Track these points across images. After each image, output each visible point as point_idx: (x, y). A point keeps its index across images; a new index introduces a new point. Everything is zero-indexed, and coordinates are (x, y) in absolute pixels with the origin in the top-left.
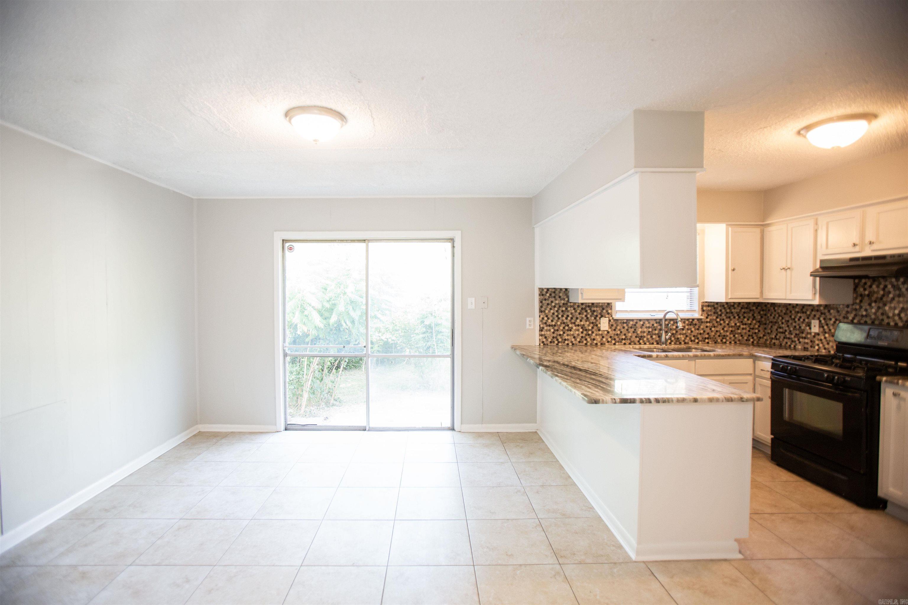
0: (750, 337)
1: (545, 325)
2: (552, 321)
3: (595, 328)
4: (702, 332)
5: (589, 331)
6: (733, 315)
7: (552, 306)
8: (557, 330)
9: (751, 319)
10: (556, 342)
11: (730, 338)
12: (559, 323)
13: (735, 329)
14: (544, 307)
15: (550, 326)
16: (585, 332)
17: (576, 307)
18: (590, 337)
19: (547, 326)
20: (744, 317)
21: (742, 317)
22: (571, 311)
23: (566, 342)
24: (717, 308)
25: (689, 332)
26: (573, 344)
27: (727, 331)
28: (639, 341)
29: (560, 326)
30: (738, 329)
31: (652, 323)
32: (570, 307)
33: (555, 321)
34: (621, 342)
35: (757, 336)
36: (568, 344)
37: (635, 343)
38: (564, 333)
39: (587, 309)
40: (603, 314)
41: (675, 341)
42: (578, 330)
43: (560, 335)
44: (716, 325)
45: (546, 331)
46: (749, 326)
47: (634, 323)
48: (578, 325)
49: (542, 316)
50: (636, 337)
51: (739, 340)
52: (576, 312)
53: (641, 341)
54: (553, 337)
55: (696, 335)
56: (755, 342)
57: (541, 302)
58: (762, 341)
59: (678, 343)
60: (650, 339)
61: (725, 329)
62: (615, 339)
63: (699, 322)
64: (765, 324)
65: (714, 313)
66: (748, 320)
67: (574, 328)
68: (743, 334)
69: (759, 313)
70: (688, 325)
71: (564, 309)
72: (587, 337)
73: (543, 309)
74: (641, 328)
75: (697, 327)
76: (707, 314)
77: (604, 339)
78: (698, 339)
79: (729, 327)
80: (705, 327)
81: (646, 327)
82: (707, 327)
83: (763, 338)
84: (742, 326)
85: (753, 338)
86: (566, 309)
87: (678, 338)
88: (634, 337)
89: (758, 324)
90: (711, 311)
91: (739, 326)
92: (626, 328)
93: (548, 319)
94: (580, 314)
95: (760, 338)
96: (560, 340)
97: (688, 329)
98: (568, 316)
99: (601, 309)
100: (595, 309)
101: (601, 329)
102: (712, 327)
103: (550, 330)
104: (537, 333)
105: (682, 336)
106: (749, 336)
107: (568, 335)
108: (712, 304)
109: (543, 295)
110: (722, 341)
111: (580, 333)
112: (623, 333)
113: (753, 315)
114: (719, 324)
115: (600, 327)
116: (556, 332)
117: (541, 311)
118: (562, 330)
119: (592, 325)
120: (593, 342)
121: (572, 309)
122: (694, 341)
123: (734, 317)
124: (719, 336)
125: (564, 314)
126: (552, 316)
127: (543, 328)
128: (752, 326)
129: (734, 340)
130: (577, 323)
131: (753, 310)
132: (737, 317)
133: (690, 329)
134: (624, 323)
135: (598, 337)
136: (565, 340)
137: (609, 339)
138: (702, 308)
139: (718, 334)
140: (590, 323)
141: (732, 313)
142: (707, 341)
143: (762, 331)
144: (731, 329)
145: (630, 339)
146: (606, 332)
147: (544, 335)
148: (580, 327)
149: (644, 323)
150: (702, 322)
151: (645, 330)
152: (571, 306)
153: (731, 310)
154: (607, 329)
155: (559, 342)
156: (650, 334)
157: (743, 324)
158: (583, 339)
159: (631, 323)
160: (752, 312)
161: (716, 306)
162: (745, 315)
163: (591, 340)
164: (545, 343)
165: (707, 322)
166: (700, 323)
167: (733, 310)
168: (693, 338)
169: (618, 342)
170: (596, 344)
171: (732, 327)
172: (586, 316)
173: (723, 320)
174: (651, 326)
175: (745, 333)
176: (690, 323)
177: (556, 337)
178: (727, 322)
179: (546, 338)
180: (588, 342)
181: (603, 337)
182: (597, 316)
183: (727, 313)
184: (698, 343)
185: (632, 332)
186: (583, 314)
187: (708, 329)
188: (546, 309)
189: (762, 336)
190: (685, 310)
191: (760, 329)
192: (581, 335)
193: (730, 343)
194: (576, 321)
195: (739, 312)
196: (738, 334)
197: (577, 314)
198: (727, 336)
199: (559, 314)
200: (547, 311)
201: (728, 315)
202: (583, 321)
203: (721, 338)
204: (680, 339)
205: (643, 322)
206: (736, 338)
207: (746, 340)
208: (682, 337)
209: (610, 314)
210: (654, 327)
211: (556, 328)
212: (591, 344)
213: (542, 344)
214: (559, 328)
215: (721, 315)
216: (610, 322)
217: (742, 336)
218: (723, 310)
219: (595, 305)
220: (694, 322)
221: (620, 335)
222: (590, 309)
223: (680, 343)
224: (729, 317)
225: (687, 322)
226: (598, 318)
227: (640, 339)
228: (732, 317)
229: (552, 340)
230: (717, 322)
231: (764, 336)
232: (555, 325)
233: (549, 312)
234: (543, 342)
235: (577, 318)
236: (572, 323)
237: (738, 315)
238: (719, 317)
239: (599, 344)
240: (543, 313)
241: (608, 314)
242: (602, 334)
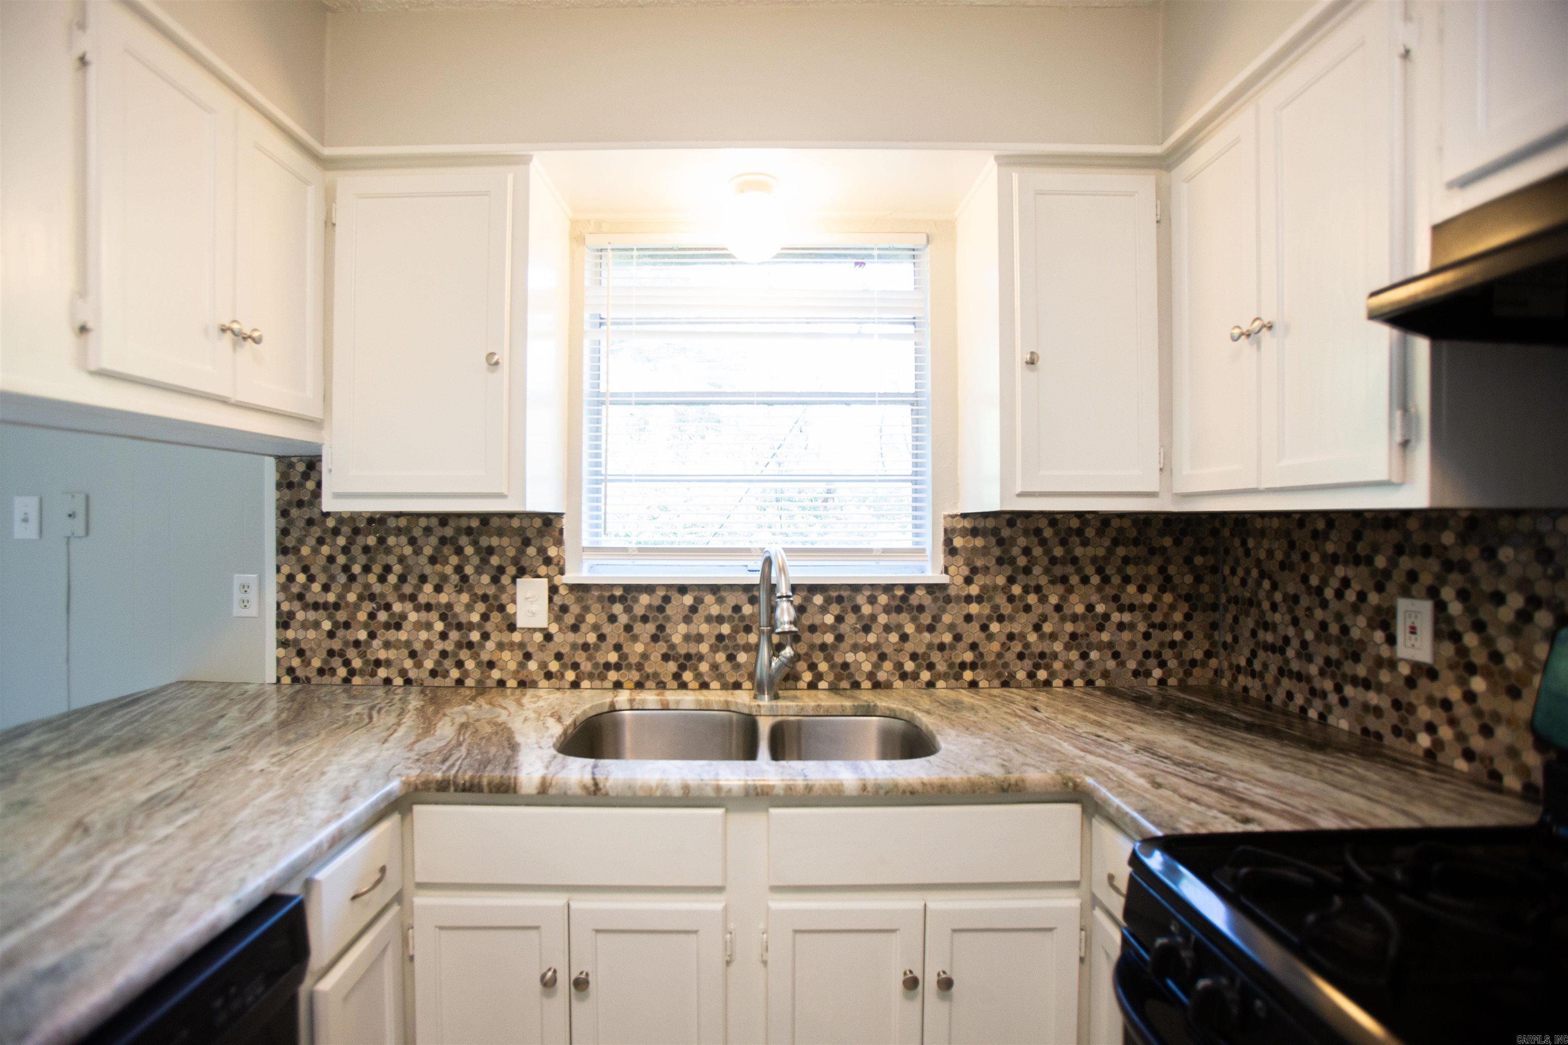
0: (1152, 662)
1: (297, 605)
2: (326, 588)
3: (496, 617)
4: (947, 638)
5: (470, 630)
6: (1079, 571)
7: (325, 531)
8: (347, 625)
9: (1153, 588)
10: (342, 672)
11: (1068, 665)
12: (352, 597)
13: (1087, 627)
14: (295, 533)
15: (316, 606)
16: (454, 635)
17: (417, 532)
18: (476, 656)
19: (305, 607)
20: (1127, 580)
21: (1116, 580)
22: (397, 551)
23: (382, 673)
24: (1013, 541)
25: (894, 638)
26: (408, 682)
27: (1053, 637)
28: (677, 676)
29: (357, 607)
30: (1101, 628)
31: (732, 599)
32: (397, 536)
33: (336, 588)
34: (603, 678)
35: (1178, 656)
36: (388, 681)
37: (662, 682)
38: (372, 636)
39: (464, 540)
40: (525, 562)
41: (831, 677)
42: (429, 626)
43: (357, 644)
44: (1006, 609)
45: (305, 625)
46: (1146, 618)
47: (657, 602)
48: (428, 607)
49: (286, 570)
50: (666, 657)
51: (1105, 674)
52: (418, 552)
53: (687, 676)
54: (331, 653)
55: (921, 650)
56: (1172, 681)
57: (284, 513)
58: (1200, 677)
59: (845, 684)
60: (726, 667)
61: (1047, 628)
62: (575, 666)
63: (935, 600)
64: (1214, 607)
65: (1000, 561)
66: (1142, 589)
67: (413, 616)
68: (1122, 649)
69: (1188, 560)
70: (887, 610)
71: (371, 541)
72: (464, 654)
73: (290, 542)
74: (687, 620)
75: (926, 619)
76: (967, 565)
77: (533, 665)
78: (931, 667)
79: (1063, 619)
80: (960, 621)
81: (709, 619)
82: (968, 618)
83: (1204, 664)
84: (1116, 617)
85: (1162, 664)
86: (382, 541)
87: (845, 666)
88: (656, 656)
89: (1184, 607)
90: (985, 551)
91: (1106, 617)
92: (623, 619)
93: (311, 579)
94: (433, 560)
95: (1193, 663)
96: (357, 663)
97: (887, 629)
98: (388, 569)
99: (518, 541)
100: (495, 541)
101: (520, 624)
102: (990, 618)
103: (317, 625)
104: (271, 633)
105: (861, 656)
106: (1147, 654)
107: (387, 645)
108: (990, 523)
109: (290, 485)
110: (1031, 675)
111: (435, 638)
112: (611, 641)
113: (1162, 570)
114: (1021, 605)
115: (515, 614)
116: (341, 633)
117: (283, 550)
118: (366, 626)
119: (481, 607)
120: (489, 677)
121: (403, 540)
122: (915, 676)
123: (1085, 580)
124: (1021, 656)
125: (372, 560)
126: (325, 570)
127: (291, 615)
128: (1157, 617)
129: (1083, 674)
130: (422, 599)
131: (1163, 550)
132: (1095, 580)
133: (899, 627)
134: (612, 599)
135: (506, 655)
136: (378, 663)
137: (554, 666)
138: (948, 542)
139: (1017, 647)
140: (475, 598)
141: (1075, 561)
142: (968, 675)
143: (1199, 635)
144: (1069, 627)
145: (639, 667)
146: (538, 637)
147: (296, 641)
148: (434, 616)
149: (698, 601)
150: (948, 600)
151: (704, 628)
152: (399, 531)
153: (1069, 551)
154: (544, 625)
155: (352, 672)
156: (726, 648)
157: (1121, 609)
158: (448, 663)
159: (645, 599)
160: (1158, 560)
161: (1006, 533)
162: (1131, 570)
163: (479, 664)
164: (300, 673)
165: (969, 599)
166: (941, 603)
167: (1079, 551)
168: (909, 666)
169: (591, 676)
170: (501, 683)
171: (1075, 618)
172: (459, 569)
173: (1038, 589)
174: (728, 612)
175: (1132, 645)
176: (897, 602)
177: (342, 654)
178: (1054, 600)
179: (301, 653)
180: (466, 674)
181: (528, 656)
182: (501, 570)
183: (1053, 561)
184: (931, 684)
185: (646, 637)
186: (446, 562)
187: (975, 626)
188: (301, 541)
189: (1199, 655)
190: (877, 550)
191: (1192, 626)
192: (439, 646)
193: (1068, 683)
194: (418, 588)
195: (1106, 559)
196: (1100, 647)
197: (423, 560)
198: (1055, 656)
199: (352, 560)
200: (305, 551)
201: (1058, 570)
202: (448, 588)
203: (1028, 663)
204: (852, 669)
205: (696, 599)
206: (1090, 665)
207: (1136, 673)
208: (864, 662)
209: (555, 561)
210: (742, 618)
211: (341, 616)
212: (480, 682)
213: (287, 680)
214: (353, 616)
215: (1027, 571)
216: (556, 598)
217: (1116, 655)
218: (1037, 551)
219: (495, 522)
220: (914, 600)
221: (597, 647)
222: (475, 543)
223: (856, 685)
224: (1064, 580)
225: (883, 599)
226: (505, 580)
227: (682, 668)
228: (1074, 580)
229: (325, 661)
230: (1011, 599)
231: (1208, 654)
232: (337, 606)
233: (315, 551)
234: (291, 671)
235: (423, 579)
236: (402, 598)
237: (1100, 571)
238: (1021, 577)
239: (512, 683)
240: (292, 558)
241: (548, 561)
242: (522, 645)
